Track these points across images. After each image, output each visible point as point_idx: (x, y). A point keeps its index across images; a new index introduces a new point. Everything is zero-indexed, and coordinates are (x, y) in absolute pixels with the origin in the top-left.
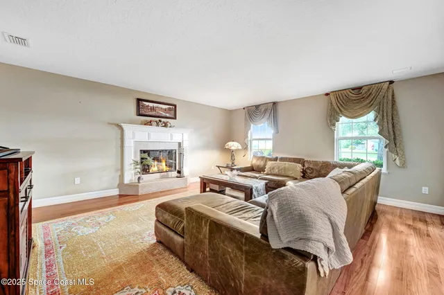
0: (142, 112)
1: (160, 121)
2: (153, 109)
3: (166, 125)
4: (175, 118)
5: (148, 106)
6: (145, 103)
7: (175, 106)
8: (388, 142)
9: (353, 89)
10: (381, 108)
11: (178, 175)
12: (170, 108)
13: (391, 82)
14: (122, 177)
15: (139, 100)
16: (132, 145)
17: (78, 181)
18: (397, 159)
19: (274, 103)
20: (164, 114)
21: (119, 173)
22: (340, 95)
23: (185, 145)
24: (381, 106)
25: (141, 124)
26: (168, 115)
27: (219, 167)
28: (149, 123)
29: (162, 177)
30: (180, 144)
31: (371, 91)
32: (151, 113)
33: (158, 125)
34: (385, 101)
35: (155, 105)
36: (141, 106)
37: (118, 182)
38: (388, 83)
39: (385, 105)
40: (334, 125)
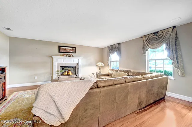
0: (61, 51)
1: (68, 54)
2: (65, 49)
3: (70, 56)
4: (75, 53)
5: (63, 48)
6: (62, 47)
7: (75, 48)
8: (173, 61)
9: (154, 33)
10: (169, 42)
11: (76, 77)
12: (73, 49)
13: (174, 27)
14: (52, 77)
15: (59, 46)
16: (57, 64)
17: (36, 78)
18: (179, 71)
19: (119, 44)
20: (70, 51)
21: (51, 75)
22: (148, 37)
23: (80, 64)
24: (169, 41)
25: (60, 56)
26: (72, 52)
27: (93, 74)
28: (63, 55)
29: (69, 78)
30: (77, 64)
31: (163, 33)
32: (64, 51)
33: (67, 56)
34: (171, 38)
35: (66, 48)
36: (60, 49)
37: (51, 79)
38: (172, 28)
39: (171, 40)
40: (145, 53)
